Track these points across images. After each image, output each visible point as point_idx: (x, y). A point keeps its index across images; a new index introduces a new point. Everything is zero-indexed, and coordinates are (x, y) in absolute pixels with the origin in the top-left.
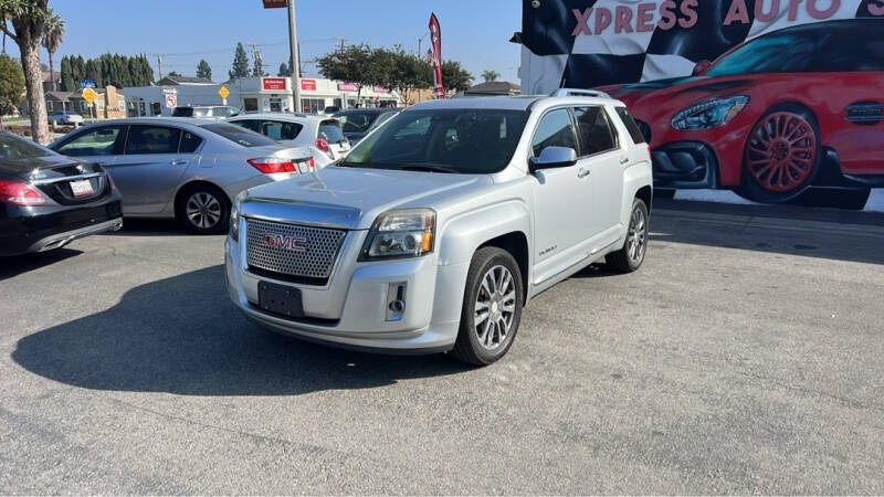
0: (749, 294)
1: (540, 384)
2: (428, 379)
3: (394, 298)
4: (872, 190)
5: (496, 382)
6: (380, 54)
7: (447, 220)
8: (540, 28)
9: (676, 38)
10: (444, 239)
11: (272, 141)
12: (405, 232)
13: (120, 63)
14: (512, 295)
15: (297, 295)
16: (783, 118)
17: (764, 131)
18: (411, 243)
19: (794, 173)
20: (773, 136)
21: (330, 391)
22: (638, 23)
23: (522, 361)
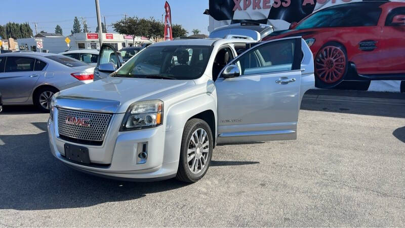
0: (323, 135)
1: (223, 192)
2: (163, 192)
3: (141, 151)
4: (372, 81)
5: (200, 192)
6: (143, 21)
7: (170, 106)
8: (218, 7)
9: (281, 12)
10: (168, 117)
11: (85, 64)
12: (146, 113)
13: (15, 27)
14: (207, 143)
15: (86, 151)
16: (330, 49)
17: (322, 55)
18: (150, 120)
19: (336, 75)
20: (326, 57)
21: (107, 203)
22: (263, 5)
23: (214, 179)
